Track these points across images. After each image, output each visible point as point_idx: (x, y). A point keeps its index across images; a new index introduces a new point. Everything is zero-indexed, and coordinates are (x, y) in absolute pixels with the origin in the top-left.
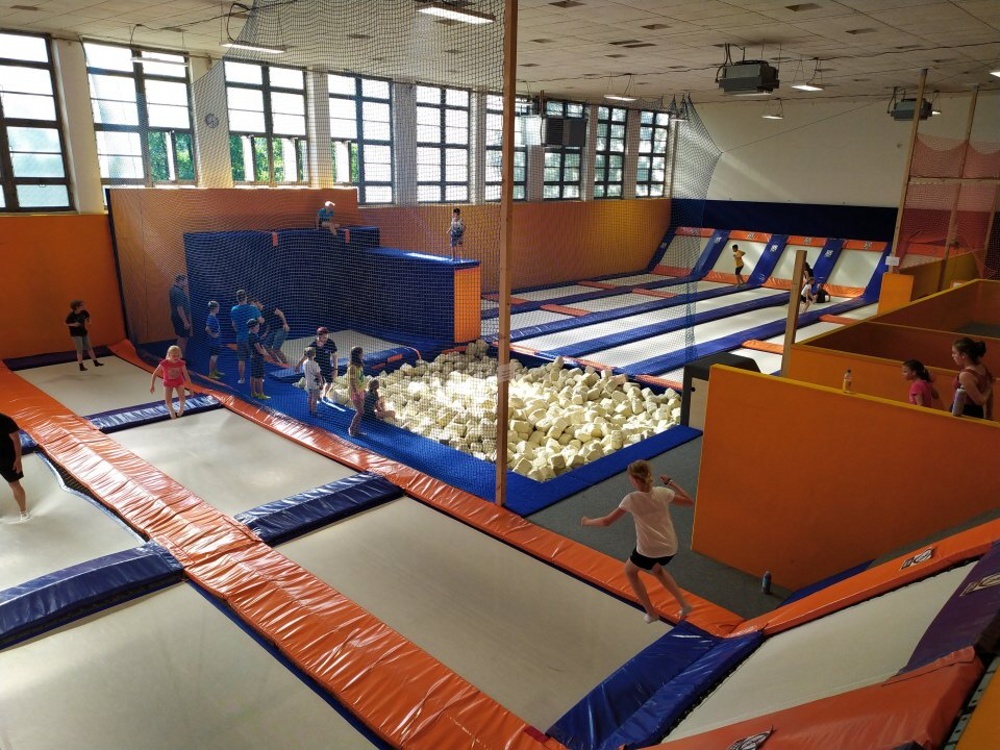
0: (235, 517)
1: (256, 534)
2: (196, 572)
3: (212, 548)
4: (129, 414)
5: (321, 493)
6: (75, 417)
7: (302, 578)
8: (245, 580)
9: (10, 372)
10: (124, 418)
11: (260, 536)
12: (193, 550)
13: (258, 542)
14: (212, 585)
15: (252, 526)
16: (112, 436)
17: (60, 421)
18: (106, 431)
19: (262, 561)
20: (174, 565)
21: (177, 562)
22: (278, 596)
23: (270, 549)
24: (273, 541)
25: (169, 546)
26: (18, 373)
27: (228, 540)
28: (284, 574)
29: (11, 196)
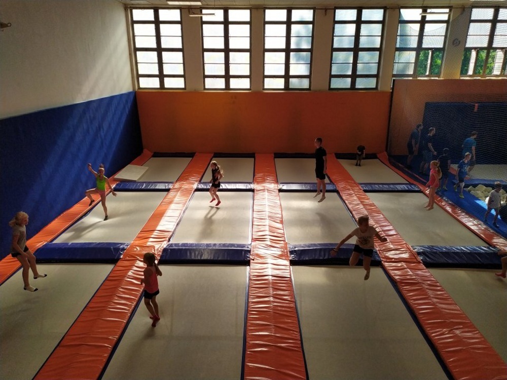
0: (412, 247)
1: (420, 258)
2: (386, 264)
3: (396, 257)
4: (377, 186)
5: (462, 250)
6: (355, 183)
7: (439, 288)
8: (408, 277)
9: (335, 158)
10: (377, 187)
11: (422, 260)
12: (390, 254)
13: (419, 262)
14: (392, 273)
15: (419, 254)
16: (367, 194)
17: (349, 182)
18: (366, 191)
19: (419, 272)
20: (378, 258)
22: (422, 291)
23: (425, 268)
24: (428, 265)
25: (377, 249)
26: (339, 160)
27: (406, 256)
28: (429, 282)
29: (353, 83)
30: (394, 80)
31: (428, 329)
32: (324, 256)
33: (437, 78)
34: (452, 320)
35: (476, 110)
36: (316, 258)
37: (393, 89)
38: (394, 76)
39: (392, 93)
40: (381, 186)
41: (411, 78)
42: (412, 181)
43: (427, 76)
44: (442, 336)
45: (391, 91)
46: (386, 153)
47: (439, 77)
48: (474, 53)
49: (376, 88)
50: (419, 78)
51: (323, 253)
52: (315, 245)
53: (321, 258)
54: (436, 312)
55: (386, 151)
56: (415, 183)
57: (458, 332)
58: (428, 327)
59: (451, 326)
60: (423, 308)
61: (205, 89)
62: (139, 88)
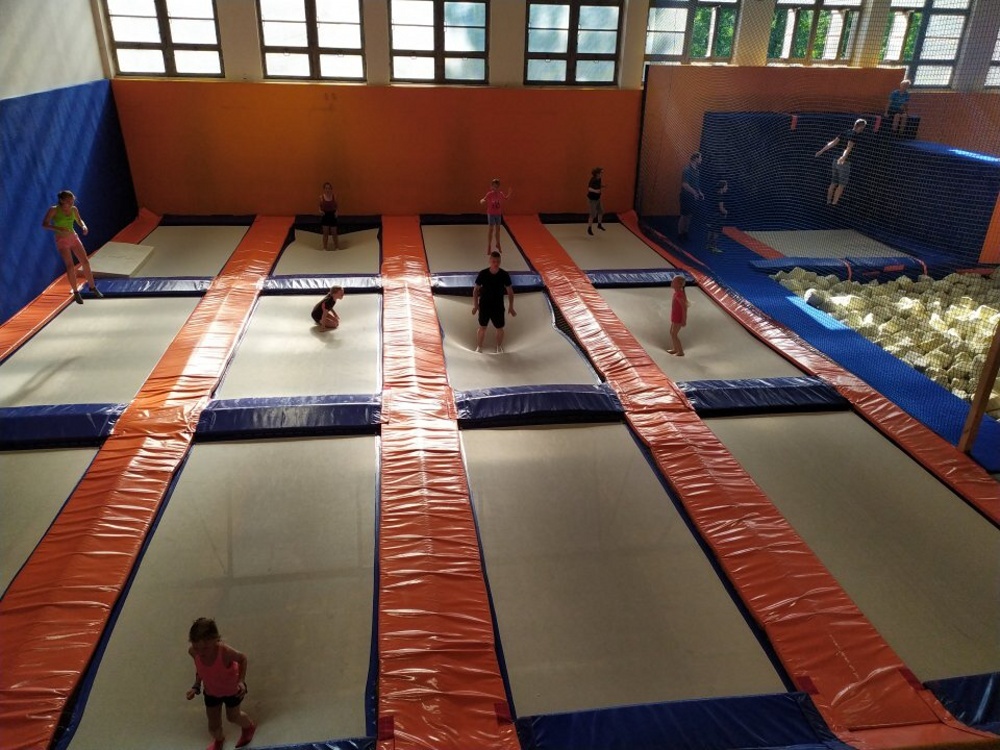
0: (677, 384)
1: (691, 403)
2: (633, 417)
3: (650, 403)
4: (617, 275)
5: (761, 384)
6: (577, 270)
7: (721, 452)
8: (670, 437)
9: (540, 224)
10: (616, 278)
11: (693, 405)
12: (639, 399)
13: (689, 410)
14: (642, 431)
15: (689, 395)
16: (600, 291)
17: (565, 269)
18: (597, 286)
19: (689, 427)
20: (618, 407)
21: (621, 405)
22: (691, 459)
23: (698, 418)
24: (704, 413)
25: (617, 391)
26: (547, 226)
27: (667, 400)
28: (704, 443)
29: (571, 71)
30: (647, 66)
31: (701, 523)
32: (522, 410)
33: (725, 64)
34: (741, 504)
35: (793, 127)
36: (507, 412)
37: (645, 84)
38: (648, 57)
39: (644, 92)
40: (625, 275)
41: (678, 64)
42: (679, 265)
43: (709, 60)
44: (725, 532)
45: (642, 88)
46: (634, 213)
47: (729, 61)
48: (791, 16)
49: (614, 83)
50: (693, 64)
51: (519, 404)
52: (504, 390)
53: (516, 413)
54: (716, 494)
55: (635, 208)
56: (685, 267)
57: (751, 523)
58: (703, 519)
59: (739, 514)
60: (693, 487)
61: (267, 77)
62: (119, 73)
